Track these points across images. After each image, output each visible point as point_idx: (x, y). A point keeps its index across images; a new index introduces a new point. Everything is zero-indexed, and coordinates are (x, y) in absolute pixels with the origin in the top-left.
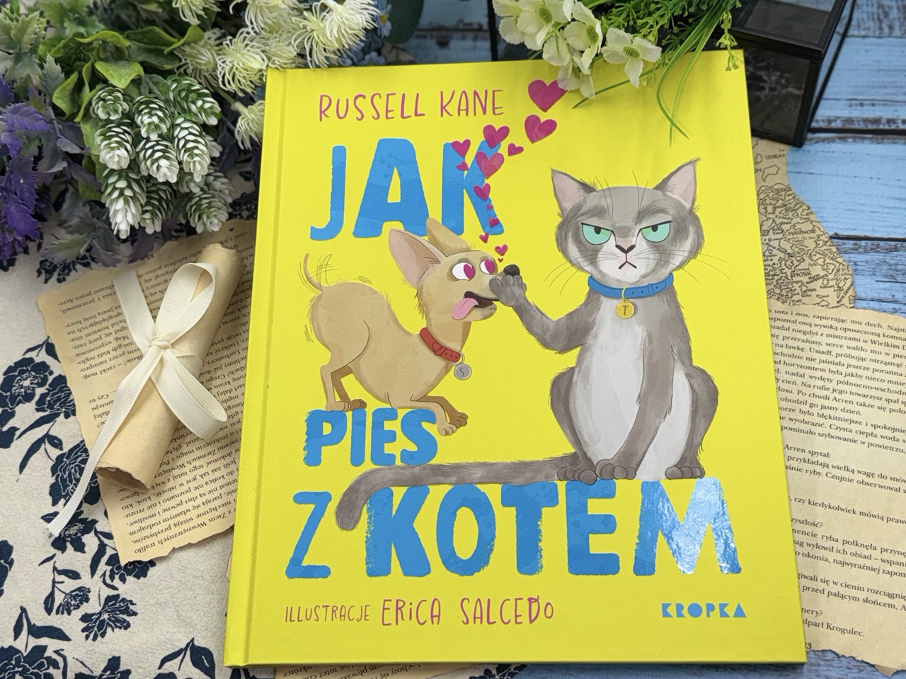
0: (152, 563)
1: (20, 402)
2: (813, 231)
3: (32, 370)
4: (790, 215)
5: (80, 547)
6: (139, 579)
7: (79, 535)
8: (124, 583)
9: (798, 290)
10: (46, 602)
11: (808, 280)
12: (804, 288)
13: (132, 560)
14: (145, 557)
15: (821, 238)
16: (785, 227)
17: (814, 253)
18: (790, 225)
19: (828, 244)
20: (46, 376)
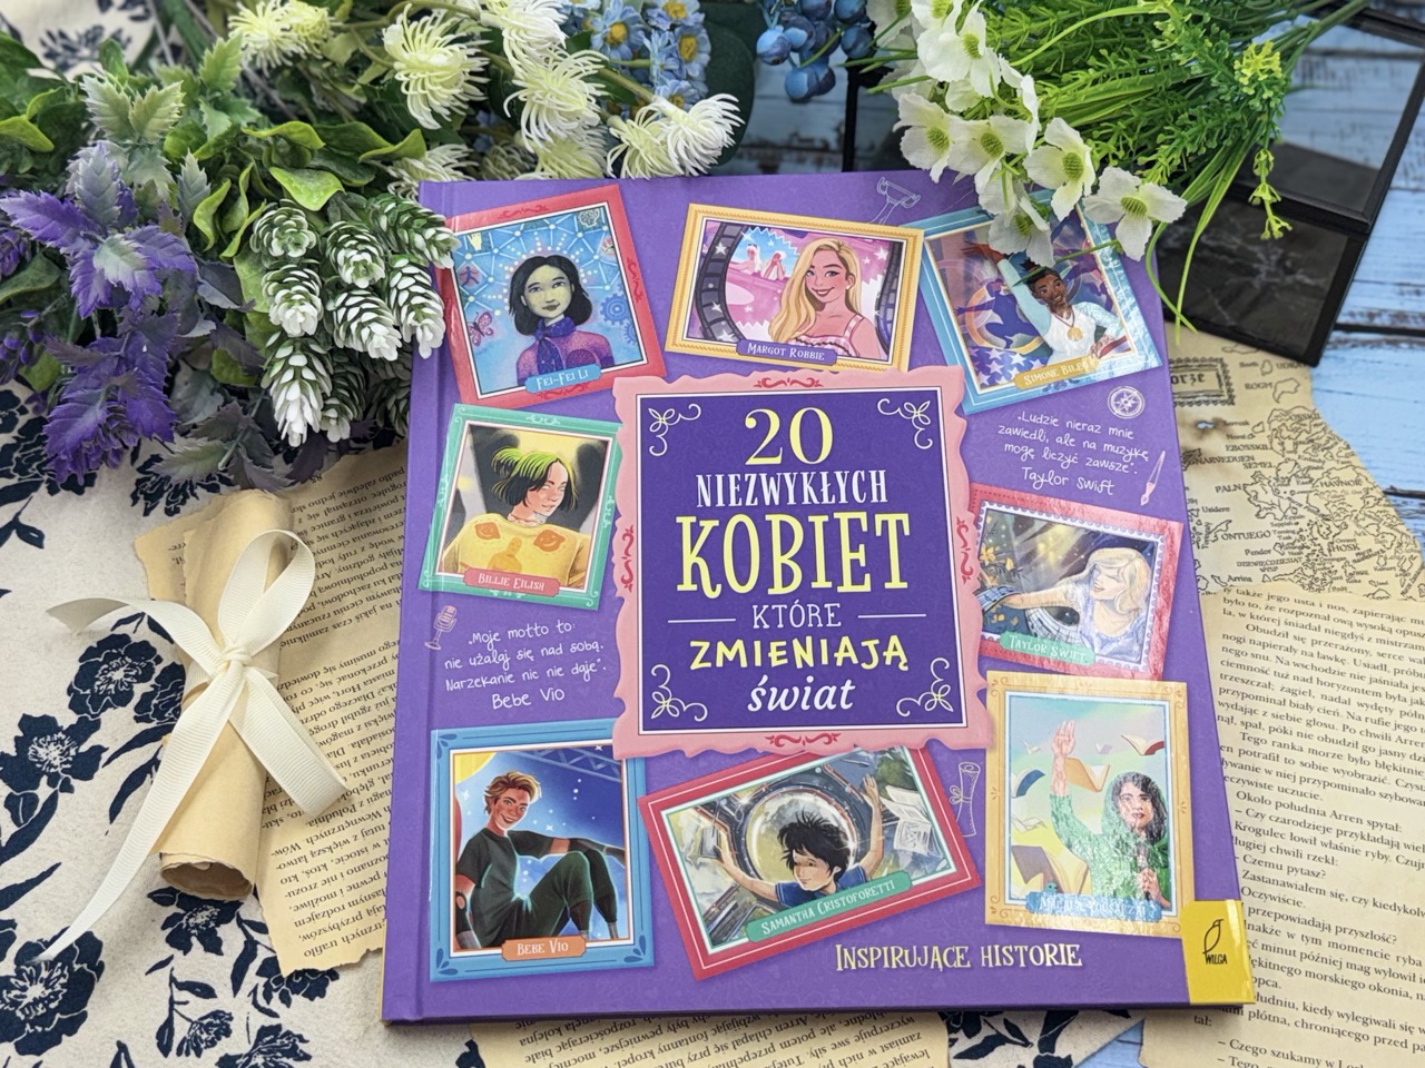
0: (333, 974)
1: (108, 705)
2: (1357, 482)
3: (127, 653)
4: (1321, 455)
5: (213, 945)
6: (312, 999)
7: (212, 924)
8: (288, 1006)
9: (1341, 572)
10: (160, 1035)
11: (1356, 558)
12: (1350, 570)
13: (300, 968)
14: (322, 964)
15: (1371, 493)
16: (1315, 474)
17: (1361, 516)
18: (1321, 471)
19: (1383, 502)
20: (150, 665)
